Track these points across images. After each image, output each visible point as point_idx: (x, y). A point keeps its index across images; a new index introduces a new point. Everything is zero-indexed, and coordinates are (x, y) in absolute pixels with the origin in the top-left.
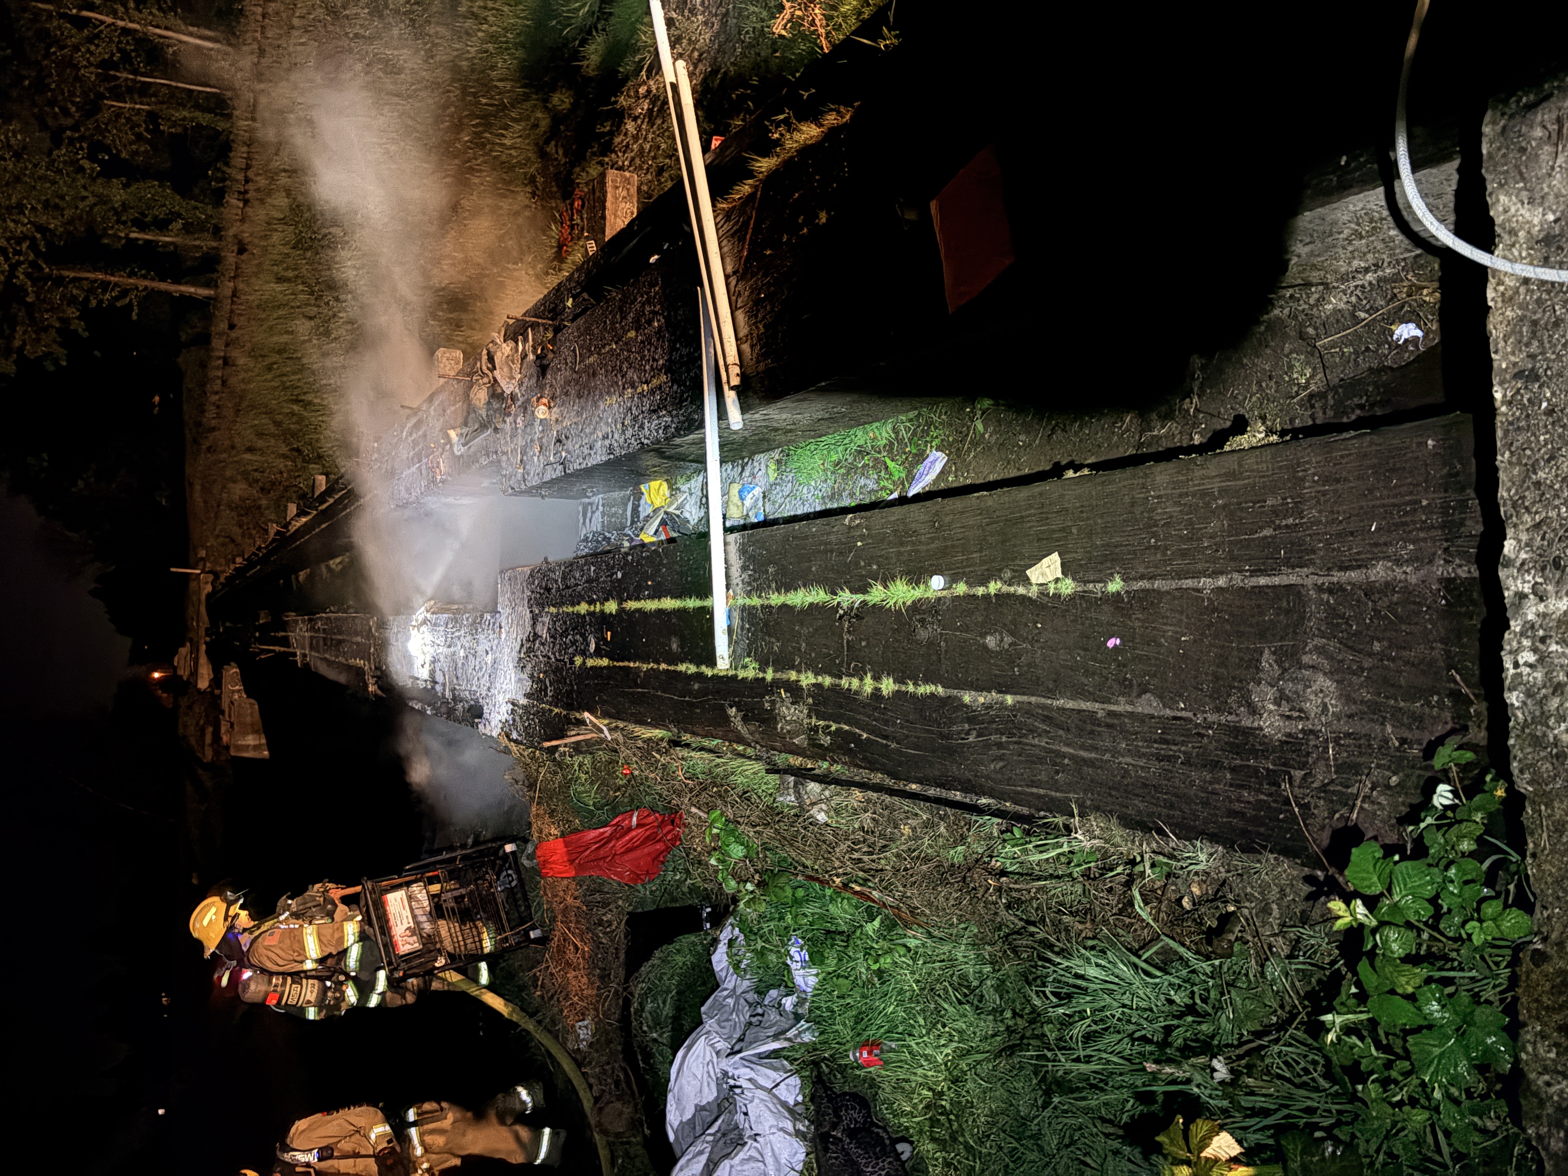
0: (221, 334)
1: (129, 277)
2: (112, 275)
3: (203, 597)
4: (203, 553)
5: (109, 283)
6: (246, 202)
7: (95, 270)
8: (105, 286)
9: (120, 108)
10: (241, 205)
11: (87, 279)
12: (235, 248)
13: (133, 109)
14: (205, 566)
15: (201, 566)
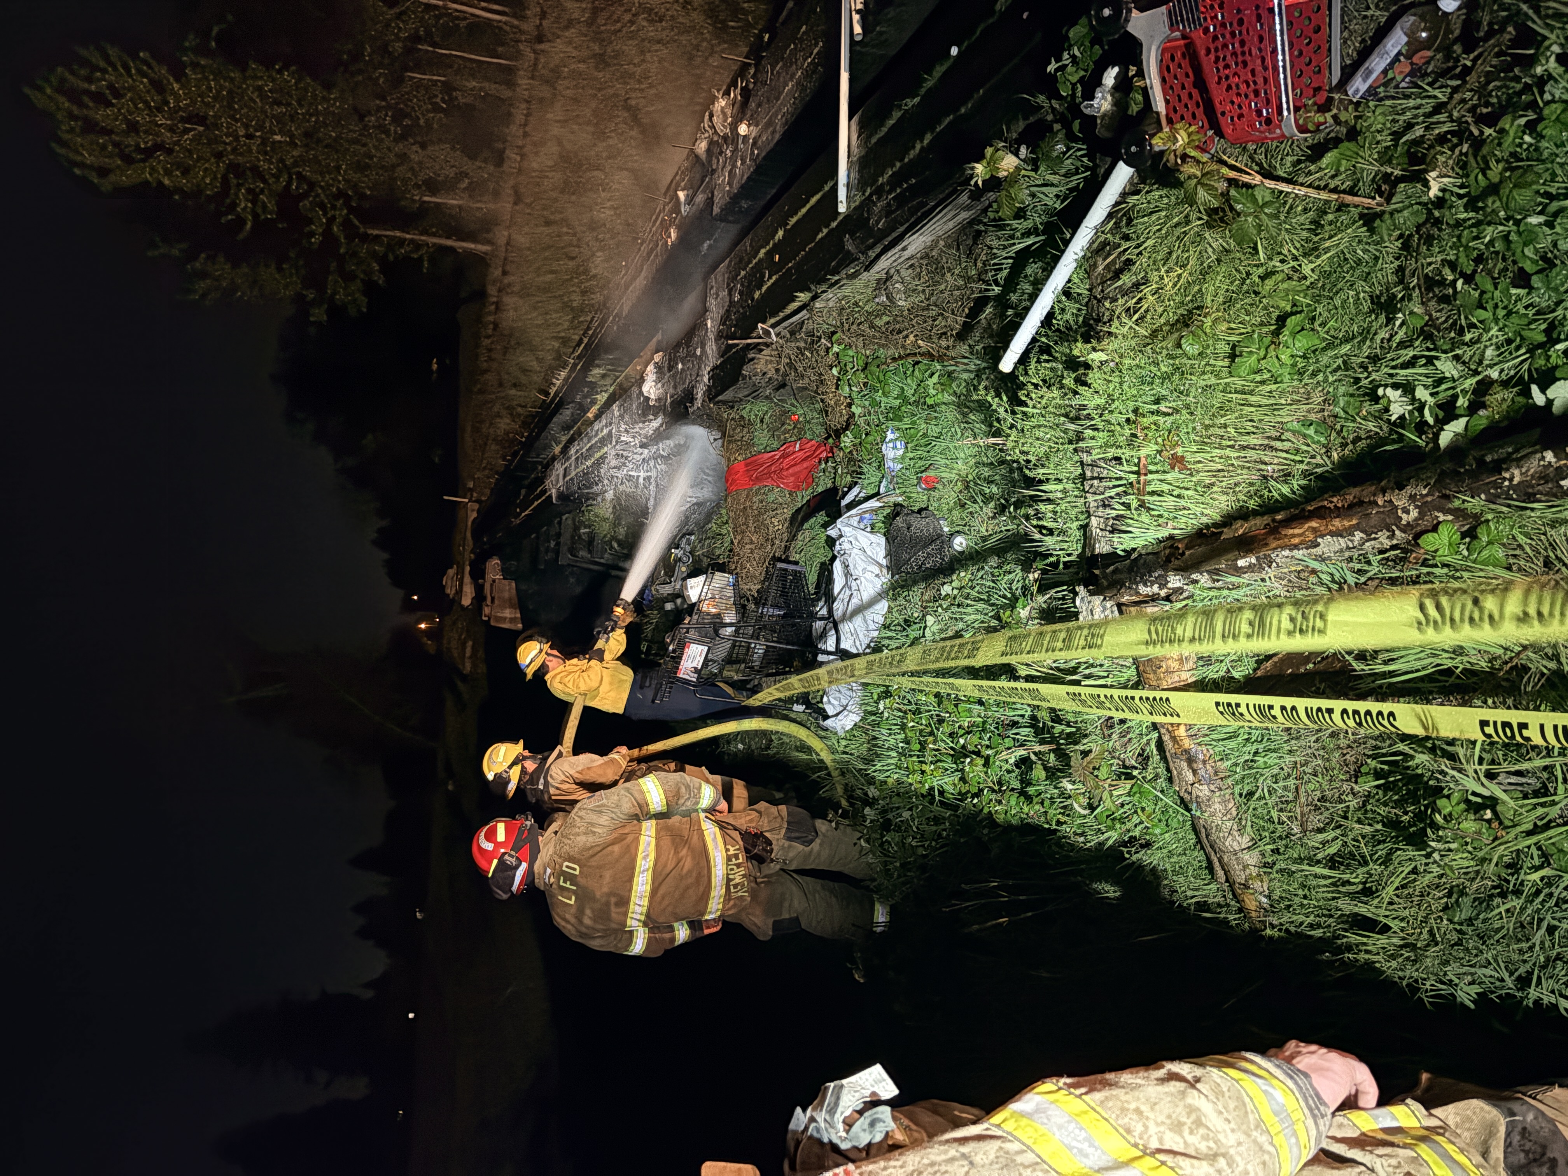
0: (494, 282)
1: (421, 234)
2: (408, 233)
3: (470, 523)
4: (471, 485)
5: (405, 239)
6: (523, 156)
7: (394, 229)
8: (402, 242)
9: (421, 79)
10: (518, 158)
11: (386, 236)
12: (511, 200)
13: (432, 80)
14: (472, 496)
15: (469, 496)
